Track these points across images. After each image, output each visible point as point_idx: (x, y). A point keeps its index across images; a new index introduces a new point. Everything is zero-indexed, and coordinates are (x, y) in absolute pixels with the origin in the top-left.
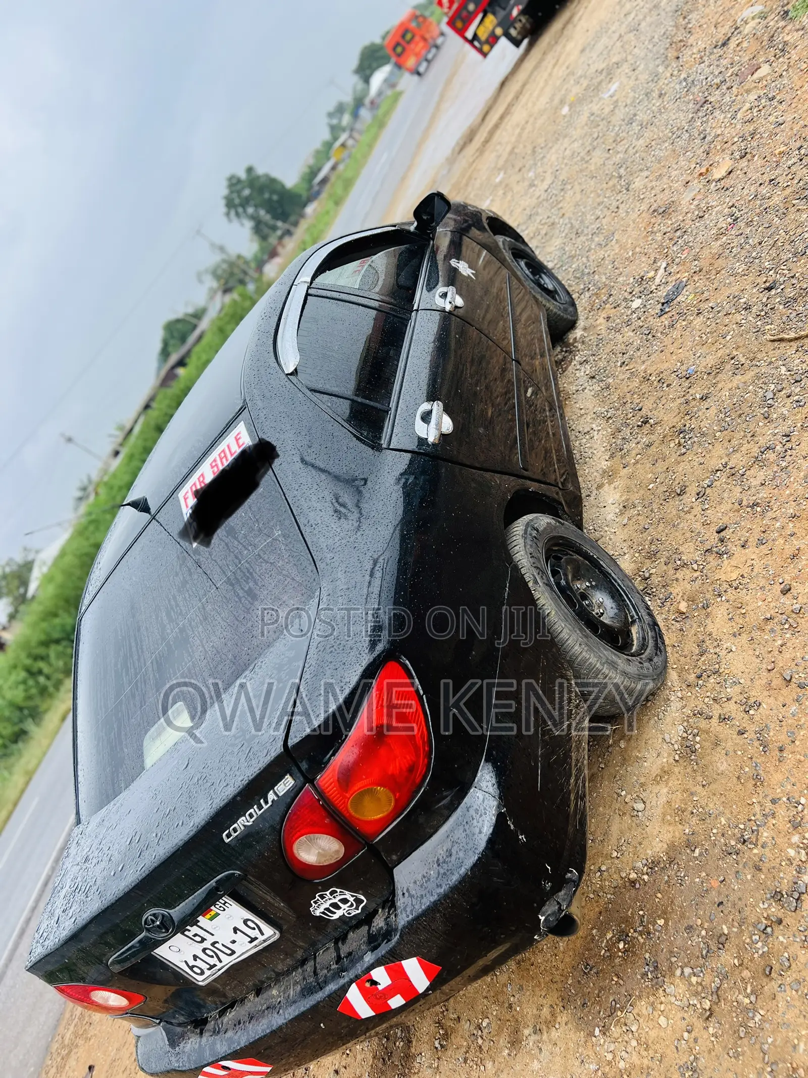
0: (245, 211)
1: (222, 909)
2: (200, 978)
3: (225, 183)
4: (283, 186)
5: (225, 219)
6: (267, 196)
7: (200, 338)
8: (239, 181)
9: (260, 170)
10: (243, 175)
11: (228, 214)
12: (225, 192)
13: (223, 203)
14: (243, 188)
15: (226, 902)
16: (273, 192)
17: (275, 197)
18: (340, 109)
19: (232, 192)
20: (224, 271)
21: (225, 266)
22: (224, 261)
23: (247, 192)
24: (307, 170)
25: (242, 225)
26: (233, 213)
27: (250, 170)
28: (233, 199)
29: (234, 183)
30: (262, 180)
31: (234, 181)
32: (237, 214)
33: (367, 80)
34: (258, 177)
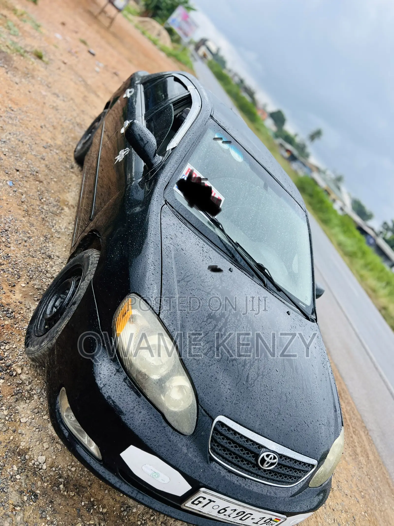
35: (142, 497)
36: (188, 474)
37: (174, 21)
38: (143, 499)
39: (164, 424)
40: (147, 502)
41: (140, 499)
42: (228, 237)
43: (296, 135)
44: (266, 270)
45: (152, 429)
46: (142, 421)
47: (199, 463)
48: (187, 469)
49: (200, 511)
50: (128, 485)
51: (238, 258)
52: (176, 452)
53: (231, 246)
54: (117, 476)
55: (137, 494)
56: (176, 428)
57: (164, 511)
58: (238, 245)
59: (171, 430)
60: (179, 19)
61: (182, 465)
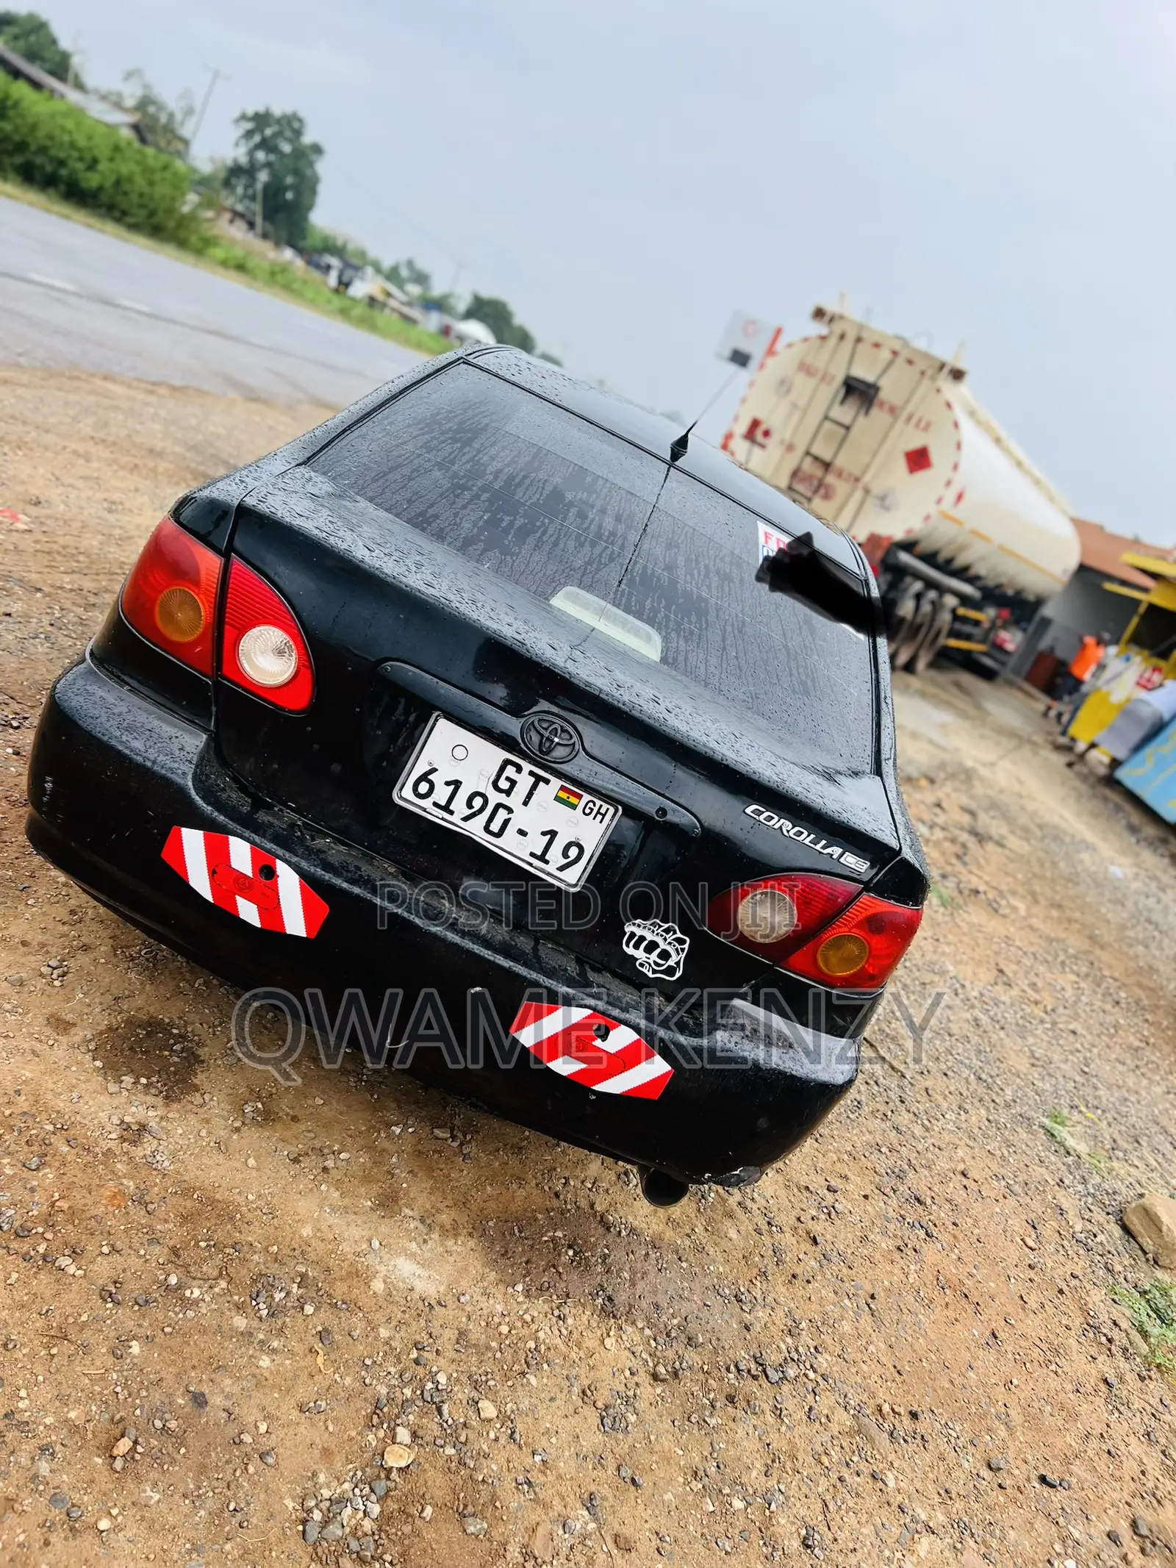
0: (257, 147)
1: (587, 811)
2: (408, 792)
3: (289, 109)
4: (310, 207)
5: (237, 114)
6: (289, 180)
7: (37, 85)
8: (298, 133)
9: (323, 168)
10: (307, 139)
11: (244, 117)
12: (277, 111)
13: (261, 109)
14: (290, 141)
15: (604, 815)
16: (297, 188)
17: (289, 195)
18: (421, 279)
19: (278, 121)
20: (156, 119)
21: (163, 119)
22: (171, 116)
23: (286, 148)
24: (340, 243)
25: (237, 144)
26: (249, 126)
27: (317, 149)
28: (269, 125)
29: (292, 126)
30: (308, 172)
31: (296, 125)
32: (249, 134)
33: (470, 314)
34: (311, 164)
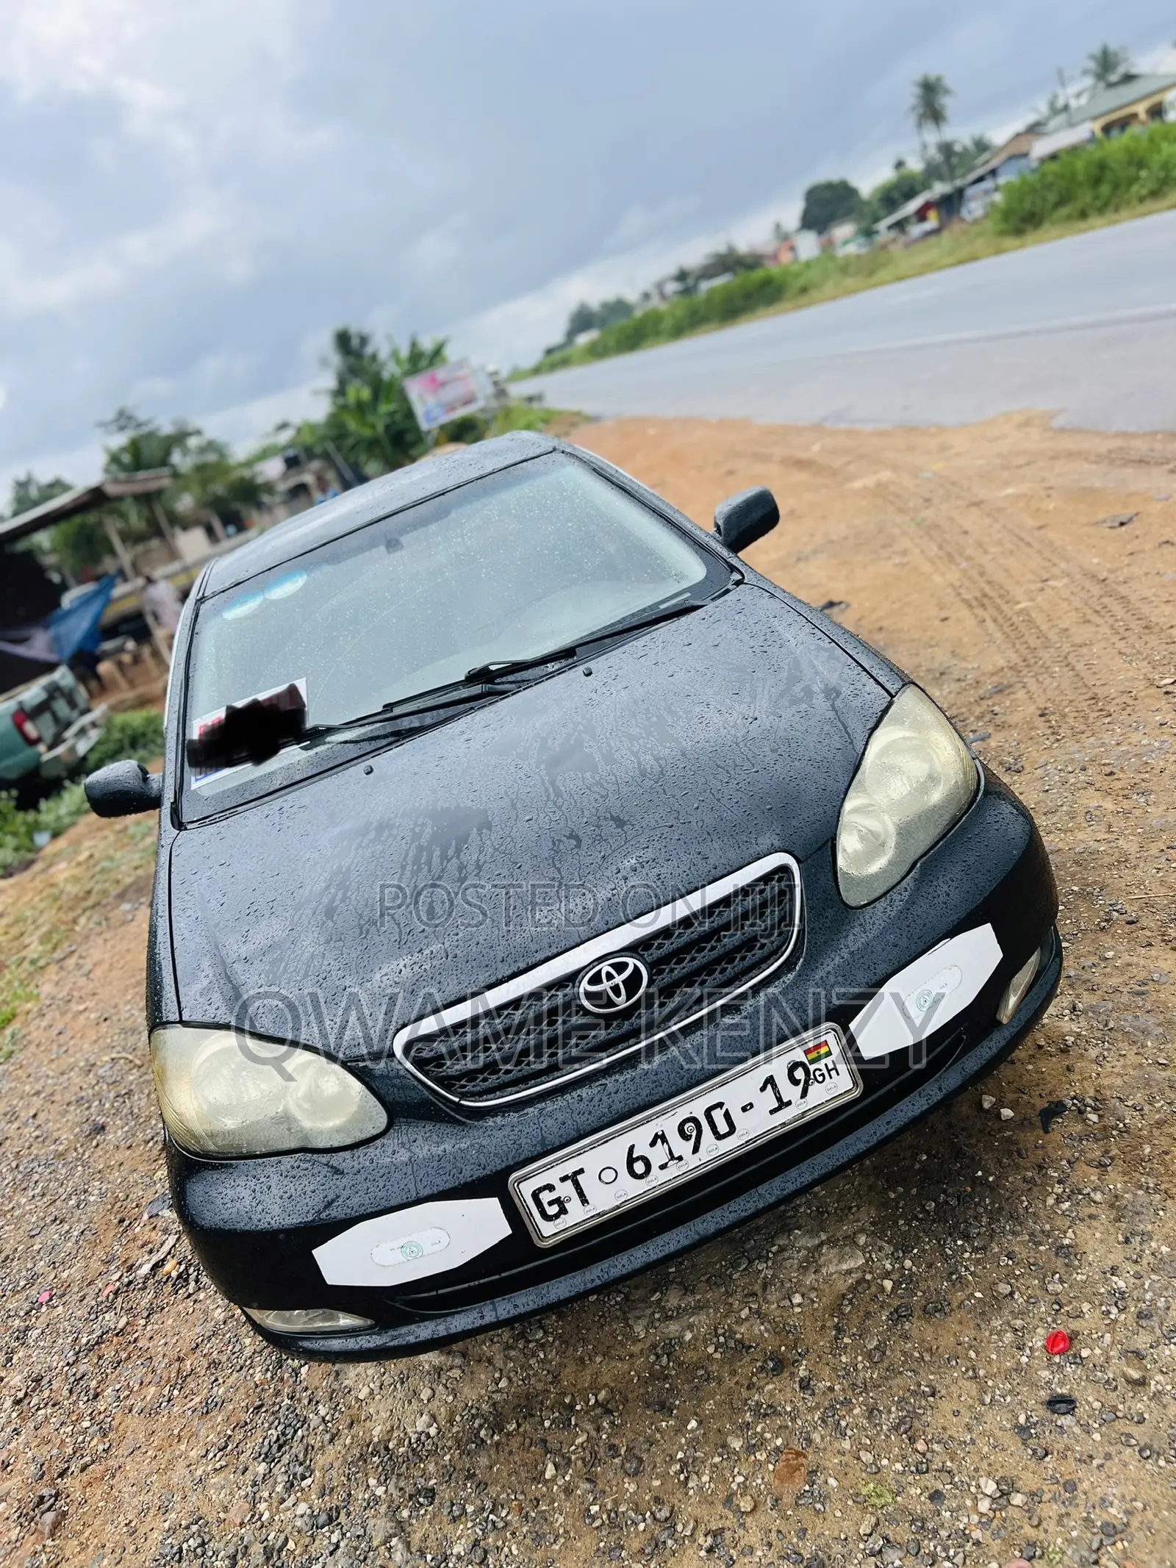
35: (509, 1306)
36: (449, 1186)
37: (427, 415)
38: (516, 1306)
39: (324, 1158)
40: (531, 1303)
41: (509, 1312)
42: (349, 725)
43: (899, 164)
44: (493, 668)
45: (309, 1189)
46: (281, 1198)
47: (457, 1146)
48: (438, 1181)
49: (599, 1215)
50: (459, 1313)
51: (412, 722)
52: (385, 1178)
53: (378, 725)
54: (424, 1318)
55: (495, 1309)
56: (348, 1141)
57: (585, 1284)
58: (389, 707)
59: (347, 1154)
60: (431, 401)
61: (420, 1186)
